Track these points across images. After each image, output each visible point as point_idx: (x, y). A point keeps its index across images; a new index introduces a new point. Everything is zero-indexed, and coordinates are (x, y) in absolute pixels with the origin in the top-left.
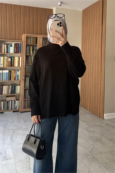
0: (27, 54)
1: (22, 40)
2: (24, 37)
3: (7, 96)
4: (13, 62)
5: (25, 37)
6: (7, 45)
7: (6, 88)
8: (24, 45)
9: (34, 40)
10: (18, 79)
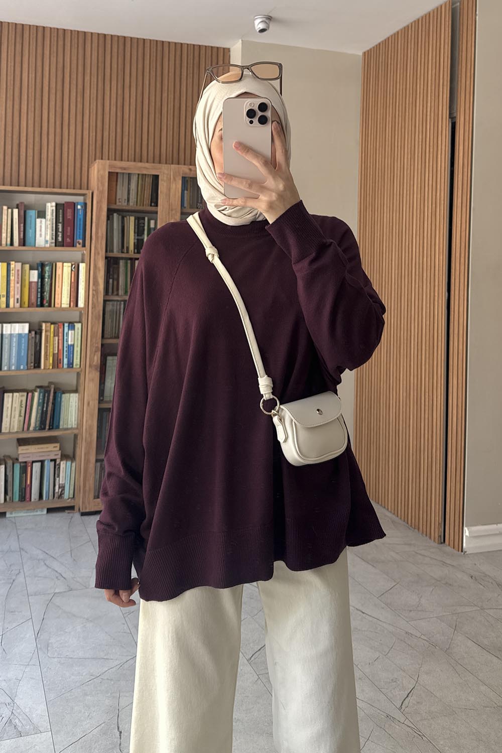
0: (112, 251)
1: (88, 189)
2: (98, 172)
3: (22, 442)
4: (47, 288)
5: (102, 177)
6: (24, 210)
7: (17, 405)
8: (100, 209)
9: (142, 188)
10: (71, 361)
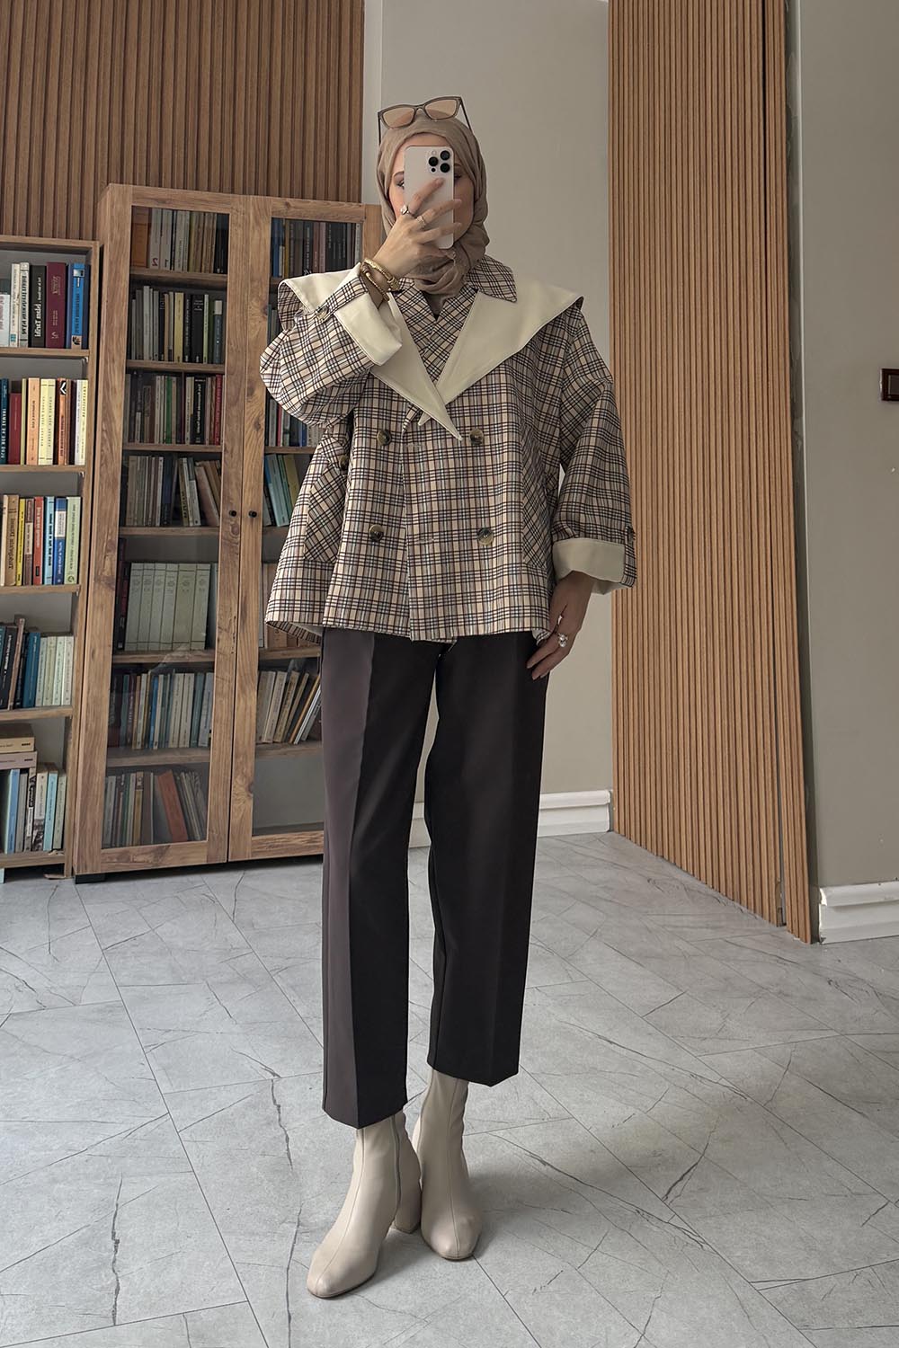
0: (140, 357)
1: (93, 240)
2: (112, 209)
5: (121, 216)
8: (115, 277)
9: (198, 239)
10: (60, 572)
